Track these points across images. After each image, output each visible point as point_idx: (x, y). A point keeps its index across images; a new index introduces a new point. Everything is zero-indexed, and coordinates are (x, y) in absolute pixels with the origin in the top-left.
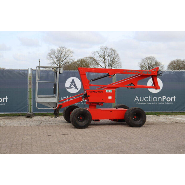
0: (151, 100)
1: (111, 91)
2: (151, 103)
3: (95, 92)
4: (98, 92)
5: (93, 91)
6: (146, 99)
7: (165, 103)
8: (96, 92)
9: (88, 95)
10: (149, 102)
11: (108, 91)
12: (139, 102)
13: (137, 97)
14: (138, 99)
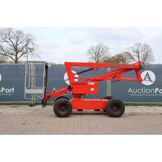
0: (144, 92)
2: (144, 95)
3: (78, 84)
4: (81, 84)
5: (76, 83)
6: (139, 91)
7: (158, 95)
8: (79, 84)
9: (71, 87)
10: (142, 93)
11: (90, 84)
12: (132, 94)
13: (130, 89)
14: (131, 91)
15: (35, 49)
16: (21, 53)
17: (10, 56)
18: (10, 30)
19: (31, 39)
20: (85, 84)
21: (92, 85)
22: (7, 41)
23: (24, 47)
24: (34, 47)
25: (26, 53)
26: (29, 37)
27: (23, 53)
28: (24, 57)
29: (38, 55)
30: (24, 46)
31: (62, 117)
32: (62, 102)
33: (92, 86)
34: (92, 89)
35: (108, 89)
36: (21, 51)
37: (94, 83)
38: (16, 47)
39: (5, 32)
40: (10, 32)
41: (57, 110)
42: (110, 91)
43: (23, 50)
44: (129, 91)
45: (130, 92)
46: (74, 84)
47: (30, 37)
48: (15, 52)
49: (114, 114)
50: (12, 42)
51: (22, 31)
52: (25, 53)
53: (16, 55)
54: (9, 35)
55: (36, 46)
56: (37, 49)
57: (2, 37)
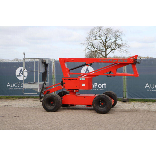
1: (84, 79)
3: (69, 80)
4: (73, 80)
8: (71, 80)
9: (64, 83)
11: (81, 79)
12: (149, 89)
13: (147, 84)
14: (148, 86)
15: (124, 45)
16: (110, 49)
17: (100, 52)
18: (100, 28)
19: (119, 35)
20: (76, 80)
21: (83, 80)
22: (97, 39)
23: (113, 44)
24: (122, 43)
25: (115, 49)
26: (117, 34)
27: (112, 50)
28: (113, 53)
29: (126, 50)
30: (112, 42)
31: (50, 112)
32: (49, 97)
33: (83, 82)
34: (83, 85)
35: (124, 84)
36: (110, 47)
37: (85, 79)
38: (106, 44)
39: (96, 31)
40: (100, 31)
41: (45, 105)
42: (126, 86)
43: (111, 46)
44: (146, 86)
45: (147, 88)
46: (66, 80)
47: (119, 33)
48: (105, 49)
49: (99, 110)
50: (102, 40)
51: (111, 28)
52: (113, 49)
53: (106, 52)
54: (99, 33)
55: (125, 42)
56: (126, 45)
57: (93, 35)
